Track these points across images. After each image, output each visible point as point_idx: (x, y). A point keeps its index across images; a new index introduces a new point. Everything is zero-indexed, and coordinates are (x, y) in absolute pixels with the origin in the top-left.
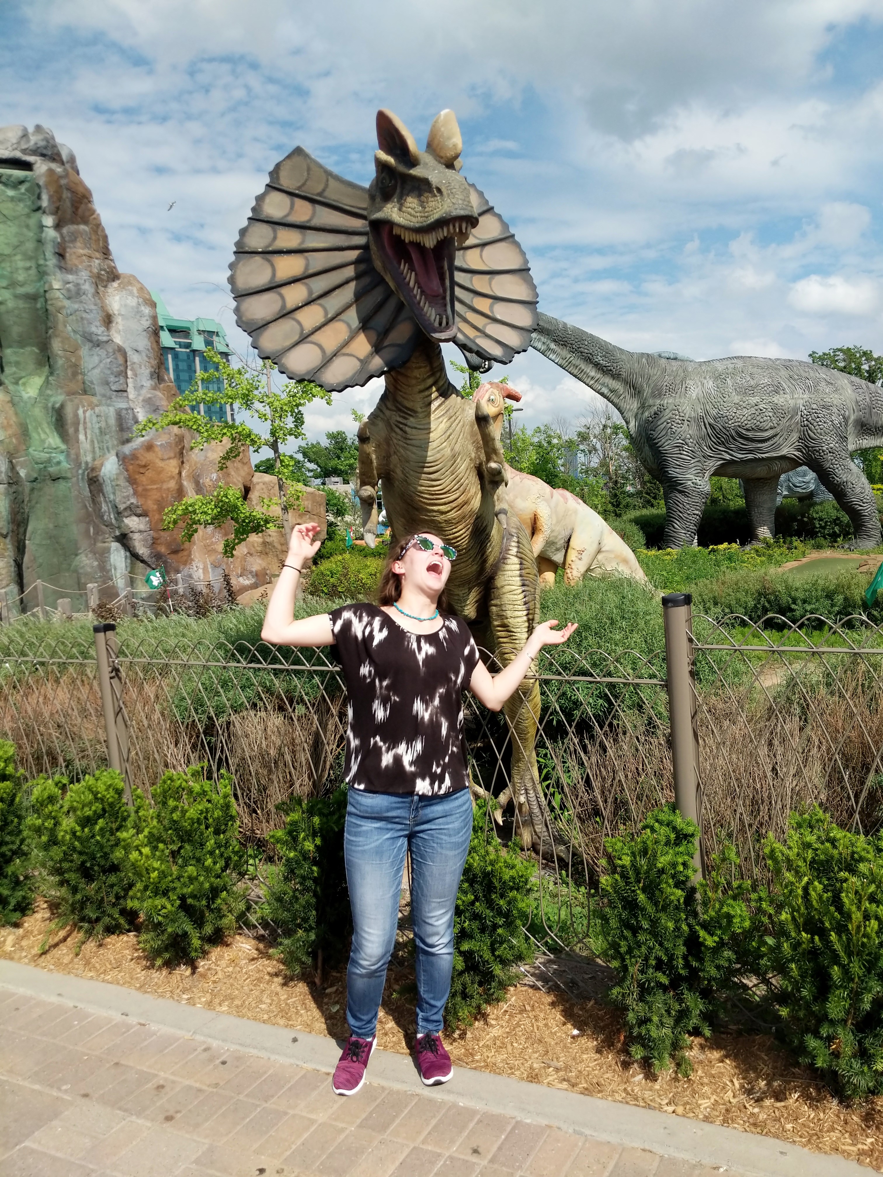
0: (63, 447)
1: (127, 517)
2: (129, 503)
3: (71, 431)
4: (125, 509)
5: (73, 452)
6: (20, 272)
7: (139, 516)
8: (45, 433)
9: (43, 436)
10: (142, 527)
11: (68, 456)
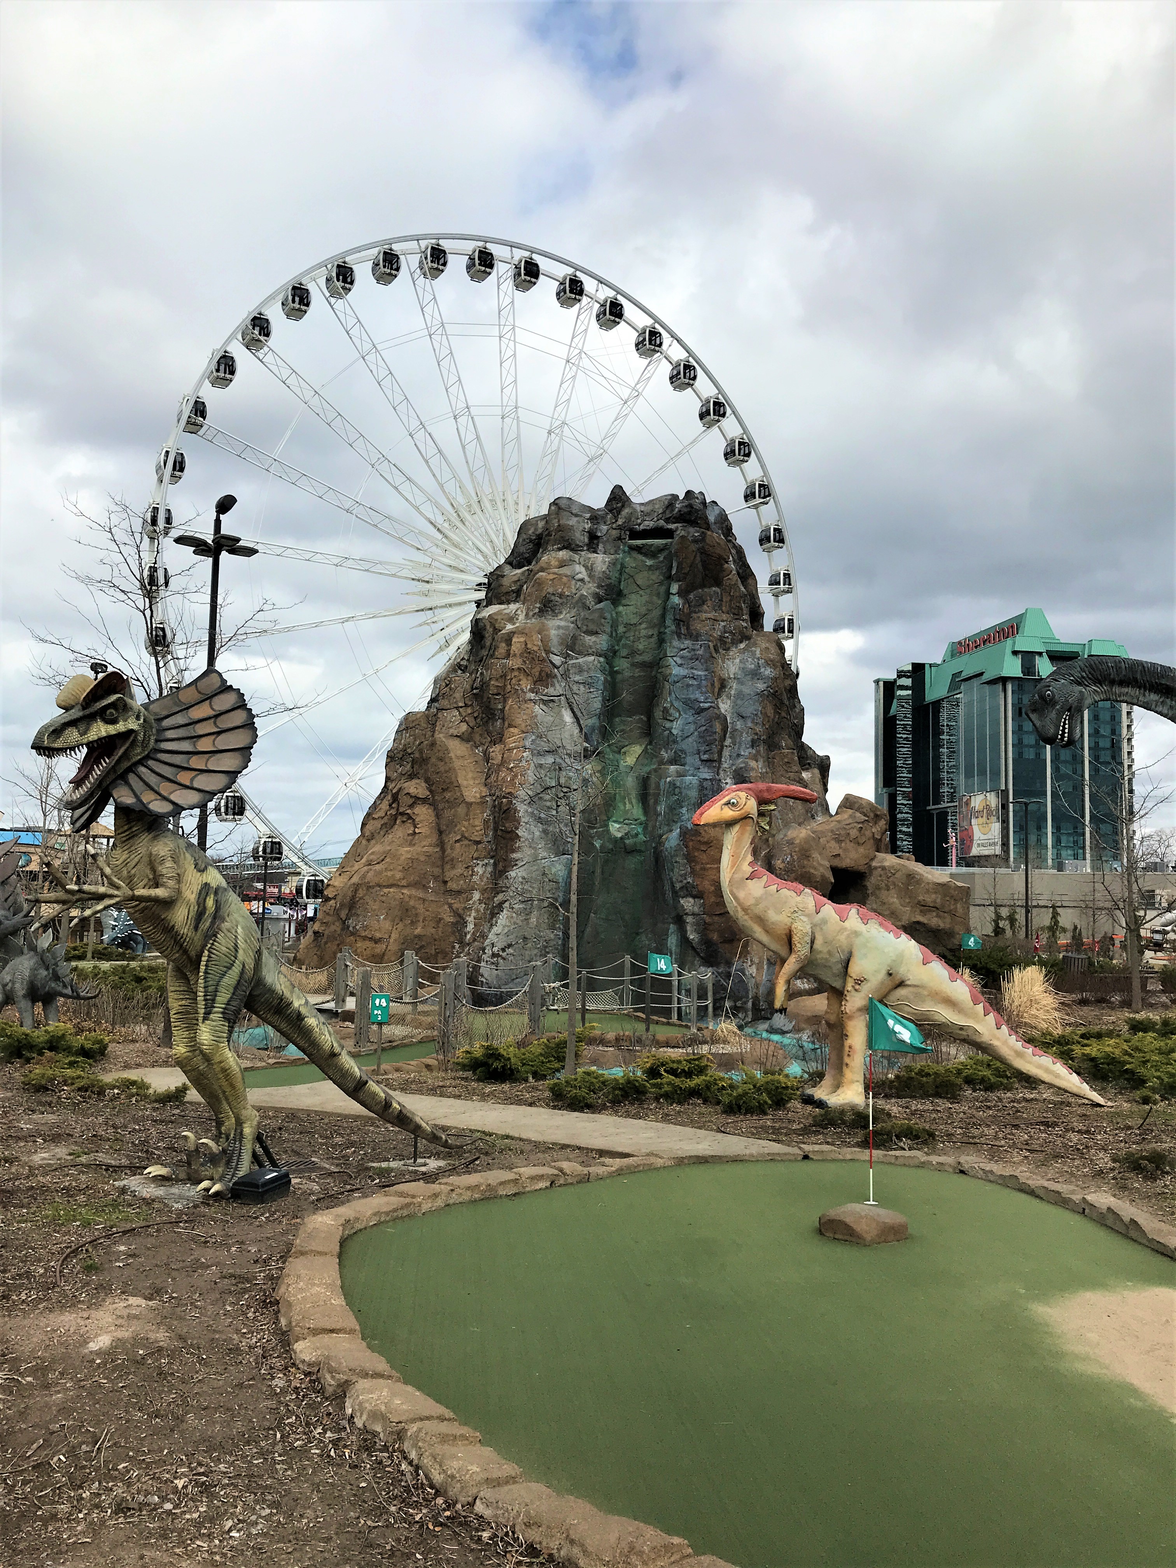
0: (643, 818)
1: (683, 898)
2: (685, 881)
3: (652, 802)
4: (682, 888)
5: (650, 824)
6: (642, 640)
7: (694, 897)
8: (631, 803)
9: (628, 806)
10: (696, 909)
11: (645, 829)
